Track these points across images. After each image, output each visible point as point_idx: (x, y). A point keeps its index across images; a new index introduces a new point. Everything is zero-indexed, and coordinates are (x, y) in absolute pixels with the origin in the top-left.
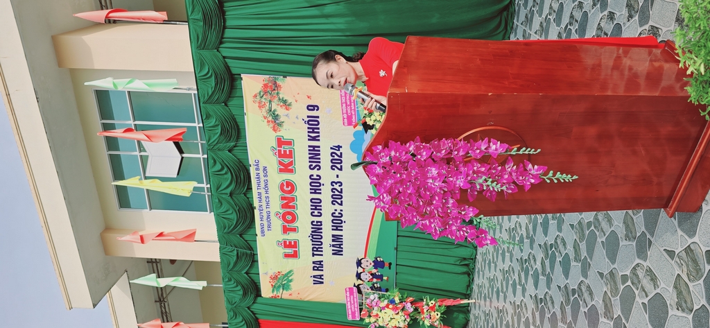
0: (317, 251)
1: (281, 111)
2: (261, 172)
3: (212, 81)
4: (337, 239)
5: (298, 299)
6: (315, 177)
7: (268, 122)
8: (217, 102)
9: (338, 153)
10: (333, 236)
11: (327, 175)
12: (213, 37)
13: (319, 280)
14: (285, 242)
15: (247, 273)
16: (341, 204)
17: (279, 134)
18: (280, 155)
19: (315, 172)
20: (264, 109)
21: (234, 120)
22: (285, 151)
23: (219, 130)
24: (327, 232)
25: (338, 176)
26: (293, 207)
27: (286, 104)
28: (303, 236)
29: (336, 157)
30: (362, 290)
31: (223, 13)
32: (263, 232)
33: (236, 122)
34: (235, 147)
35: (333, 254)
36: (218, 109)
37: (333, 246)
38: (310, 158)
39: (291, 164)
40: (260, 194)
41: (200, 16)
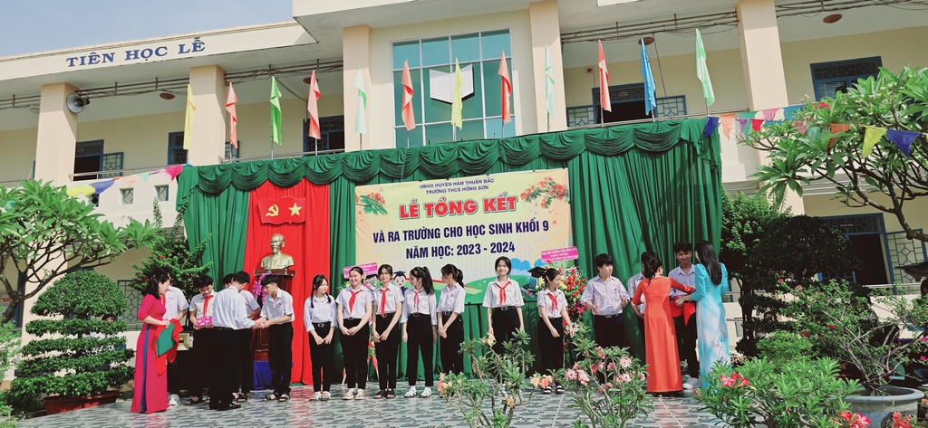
0: (409, 235)
1: (540, 199)
2: (483, 184)
3: (559, 145)
4: (424, 252)
5: (357, 220)
6: (483, 230)
7: (529, 190)
8: (542, 149)
9: (508, 248)
10: (426, 249)
11: (486, 240)
12: (596, 146)
13: (378, 238)
14: (416, 206)
15: (380, 172)
16: (458, 254)
17: (520, 198)
18: (500, 200)
19: (487, 230)
20: (539, 186)
21: (528, 162)
22: (504, 204)
23: (517, 149)
24: (429, 243)
25: (485, 249)
26: (452, 212)
27: (547, 203)
28: (423, 222)
29: (503, 247)
30: (371, 279)
31: (616, 155)
32: (424, 186)
33: (525, 164)
34: (504, 162)
35: (408, 250)
36: (535, 149)
37: (416, 250)
38: (500, 225)
39: (493, 209)
40: (462, 183)
41: (611, 136)
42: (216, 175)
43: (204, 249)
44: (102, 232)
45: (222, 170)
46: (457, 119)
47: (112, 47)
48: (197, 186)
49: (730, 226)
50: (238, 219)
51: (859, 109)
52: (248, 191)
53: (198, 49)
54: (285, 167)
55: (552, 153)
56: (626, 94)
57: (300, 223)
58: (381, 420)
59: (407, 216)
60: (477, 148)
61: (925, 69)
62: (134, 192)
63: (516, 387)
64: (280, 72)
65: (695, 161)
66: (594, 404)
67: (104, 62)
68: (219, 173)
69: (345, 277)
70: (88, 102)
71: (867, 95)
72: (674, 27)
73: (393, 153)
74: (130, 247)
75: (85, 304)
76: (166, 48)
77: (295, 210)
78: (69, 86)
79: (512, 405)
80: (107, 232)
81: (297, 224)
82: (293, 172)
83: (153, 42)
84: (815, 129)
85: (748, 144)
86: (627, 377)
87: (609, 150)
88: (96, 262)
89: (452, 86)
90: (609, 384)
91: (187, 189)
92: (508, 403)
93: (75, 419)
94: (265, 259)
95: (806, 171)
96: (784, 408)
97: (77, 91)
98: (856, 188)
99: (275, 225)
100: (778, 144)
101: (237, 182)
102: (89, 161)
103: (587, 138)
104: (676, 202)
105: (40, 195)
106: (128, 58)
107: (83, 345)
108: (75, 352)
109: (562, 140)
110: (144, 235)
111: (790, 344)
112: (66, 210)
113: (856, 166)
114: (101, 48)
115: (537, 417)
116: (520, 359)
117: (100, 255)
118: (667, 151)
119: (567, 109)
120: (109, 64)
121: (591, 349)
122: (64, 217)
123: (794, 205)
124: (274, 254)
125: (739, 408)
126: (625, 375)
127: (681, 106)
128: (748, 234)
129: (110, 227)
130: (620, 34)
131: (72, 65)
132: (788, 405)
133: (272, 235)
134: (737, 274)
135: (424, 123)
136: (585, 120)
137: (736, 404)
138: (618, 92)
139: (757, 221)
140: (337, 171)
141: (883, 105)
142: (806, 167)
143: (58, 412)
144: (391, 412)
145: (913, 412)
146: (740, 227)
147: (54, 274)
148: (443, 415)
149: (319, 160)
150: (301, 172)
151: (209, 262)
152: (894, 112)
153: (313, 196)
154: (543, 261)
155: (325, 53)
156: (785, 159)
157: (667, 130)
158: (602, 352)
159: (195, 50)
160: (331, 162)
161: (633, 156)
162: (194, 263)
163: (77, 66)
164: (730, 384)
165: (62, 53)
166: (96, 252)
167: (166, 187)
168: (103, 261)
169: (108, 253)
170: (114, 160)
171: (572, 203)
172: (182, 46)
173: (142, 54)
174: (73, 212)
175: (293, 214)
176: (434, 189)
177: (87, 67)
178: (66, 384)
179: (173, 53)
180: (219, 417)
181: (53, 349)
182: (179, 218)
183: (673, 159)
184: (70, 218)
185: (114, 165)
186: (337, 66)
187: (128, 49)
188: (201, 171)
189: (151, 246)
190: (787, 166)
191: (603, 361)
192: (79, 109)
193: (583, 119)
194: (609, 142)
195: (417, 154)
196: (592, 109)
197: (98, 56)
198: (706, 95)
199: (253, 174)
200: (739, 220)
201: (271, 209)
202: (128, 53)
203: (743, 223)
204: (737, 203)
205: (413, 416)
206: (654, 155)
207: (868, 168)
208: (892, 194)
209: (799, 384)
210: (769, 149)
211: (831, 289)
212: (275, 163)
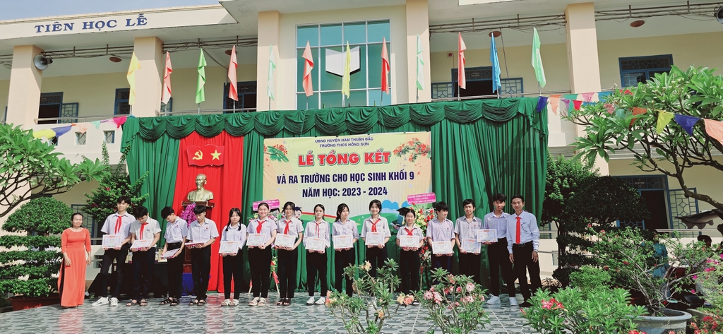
0: (306, 179)
1: (408, 155)
2: (365, 141)
3: (424, 113)
4: (317, 192)
5: (264, 165)
6: (363, 177)
7: (400, 147)
8: (411, 116)
9: (382, 192)
10: (318, 190)
11: (365, 185)
12: (453, 115)
13: (281, 180)
14: (312, 156)
15: (284, 129)
16: (343, 195)
17: (393, 154)
18: (377, 154)
19: (366, 177)
20: (408, 145)
21: (400, 126)
22: (380, 157)
23: (392, 115)
24: (321, 186)
25: (364, 192)
26: (339, 162)
27: (413, 158)
28: (317, 169)
29: (378, 191)
30: (274, 212)
31: (468, 123)
32: (319, 141)
33: (398, 127)
34: (381, 125)
35: (304, 190)
36: (406, 116)
37: (310, 190)
38: (377, 174)
39: (372, 161)
40: (348, 140)
41: (465, 108)
42: (154, 125)
43: (142, 184)
44: (60, 167)
45: (158, 122)
46: (346, 89)
47: (72, 18)
48: (138, 133)
49: (552, 181)
50: (170, 160)
51: (655, 98)
52: (179, 139)
53: (141, 23)
54: (209, 121)
55: (419, 119)
56: (477, 75)
57: (219, 166)
58: (279, 323)
59: (304, 164)
60: (361, 113)
61: (706, 68)
62: (87, 135)
63: (386, 304)
64: (207, 45)
65: (529, 130)
66: (444, 317)
67: (65, 30)
68: (156, 124)
69: (254, 210)
70: (51, 62)
71: (661, 87)
72: (517, 24)
73: (295, 114)
74: (83, 179)
75: (46, 224)
76: (115, 21)
77: (216, 155)
78: (36, 48)
79: (382, 317)
80: (64, 167)
81: (217, 167)
82: (215, 125)
83: (105, 16)
84: (621, 111)
85: (569, 120)
86: (471, 299)
87: (464, 119)
88: (56, 191)
89: (343, 63)
90: (457, 303)
91: (130, 135)
92: (379, 316)
93: (36, 315)
94: (191, 193)
95: (612, 142)
96: (589, 326)
97: (42, 53)
98: (649, 157)
99: (199, 167)
100: (592, 120)
101: (170, 131)
102: (51, 109)
103: (446, 108)
104: (512, 160)
105: (11, 136)
106: (85, 28)
107: (44, 257)
108: (36, 261)
109: (427, 110)
110: (94, 171)
111: (594, 276)
112: (32, 149)
113: (650, 140)
114: (63, 19)
115: (400, 325)
116: (389, 281)
117: (59, 185)
118: (507, 121)
119: (432, 84)
120: (69, 32)
121: (444, 276)
122: (30, 154)
123: (602, 168)
124: (198, 189)
125: (555, 325)
126: (469, 297)
127: (519, 86)
128: (566, 188)
129: (67, 164)
130: (475, 28)
131: (39, 31)
132: (591, 324)
133: (197, 174)
134: (556, 218)
135: (320, 91)
136: (445, 93)
137: (553, 322)
138: (471, 73)
139: (572, 178)
140: (250, 126)
141: (673, 96)
142: (612, 139)
143: (22, 309)
144: (287, 317)
145: (683, 329)
146: (560, 182)
147: (22, 199)
148: (327, 320)
149: (235, 118)
150: (222, 125)
151: (146, 194)
152: (680, 101)
153: (230, 145)
154: (408, 203)
155: (243, 31)
156: (597, 133)
157: (508, 105)
158: (452, 278)
159: (139, 24)
160: (246, 119)
161: (482, 125)
162: (134, 194)
163: (43, 32)
164: (548, 307)
165: (32, 21)
166: (55, 183)
167: (113, 132)
168: (60, 190)
169: (65, 184)
170: (71, 109)
171: (433, 159)
172: (128, 20)
173: (96, 26)
174: (38, 150)
175: (214, 158)
176: (326, 143)
177: (51, 33)
178: (29, 287)
179: (121, 26)
180: (152, 317)
181: (19, 259)
182: (123, 158)
183: (512, 128)
184: (35, 155)
185: (70, 113)
186: (253, 42)
187: (85, 20)
188: (142, 122)
189: (100, 179)
190: (598, 138)
191: (453, 285)
192: (44, 67)
193: (444, 93)
194: (463, 113)
195: (314, 115)
196: (450, 85)
197: (61, 25)
198: (539, 80)
199: (184, 126)
200: (559, 177)
201: (197, 154)
202: (85, 23)
203: (562, 179)
204: (559, 164)
205: (304, 321)
206: (497, 124)
207: (659, 141)
208: (676, 163)
209: (600, 309)
210: (585, 124)
211: (627, 234)
212: (201, 118)
